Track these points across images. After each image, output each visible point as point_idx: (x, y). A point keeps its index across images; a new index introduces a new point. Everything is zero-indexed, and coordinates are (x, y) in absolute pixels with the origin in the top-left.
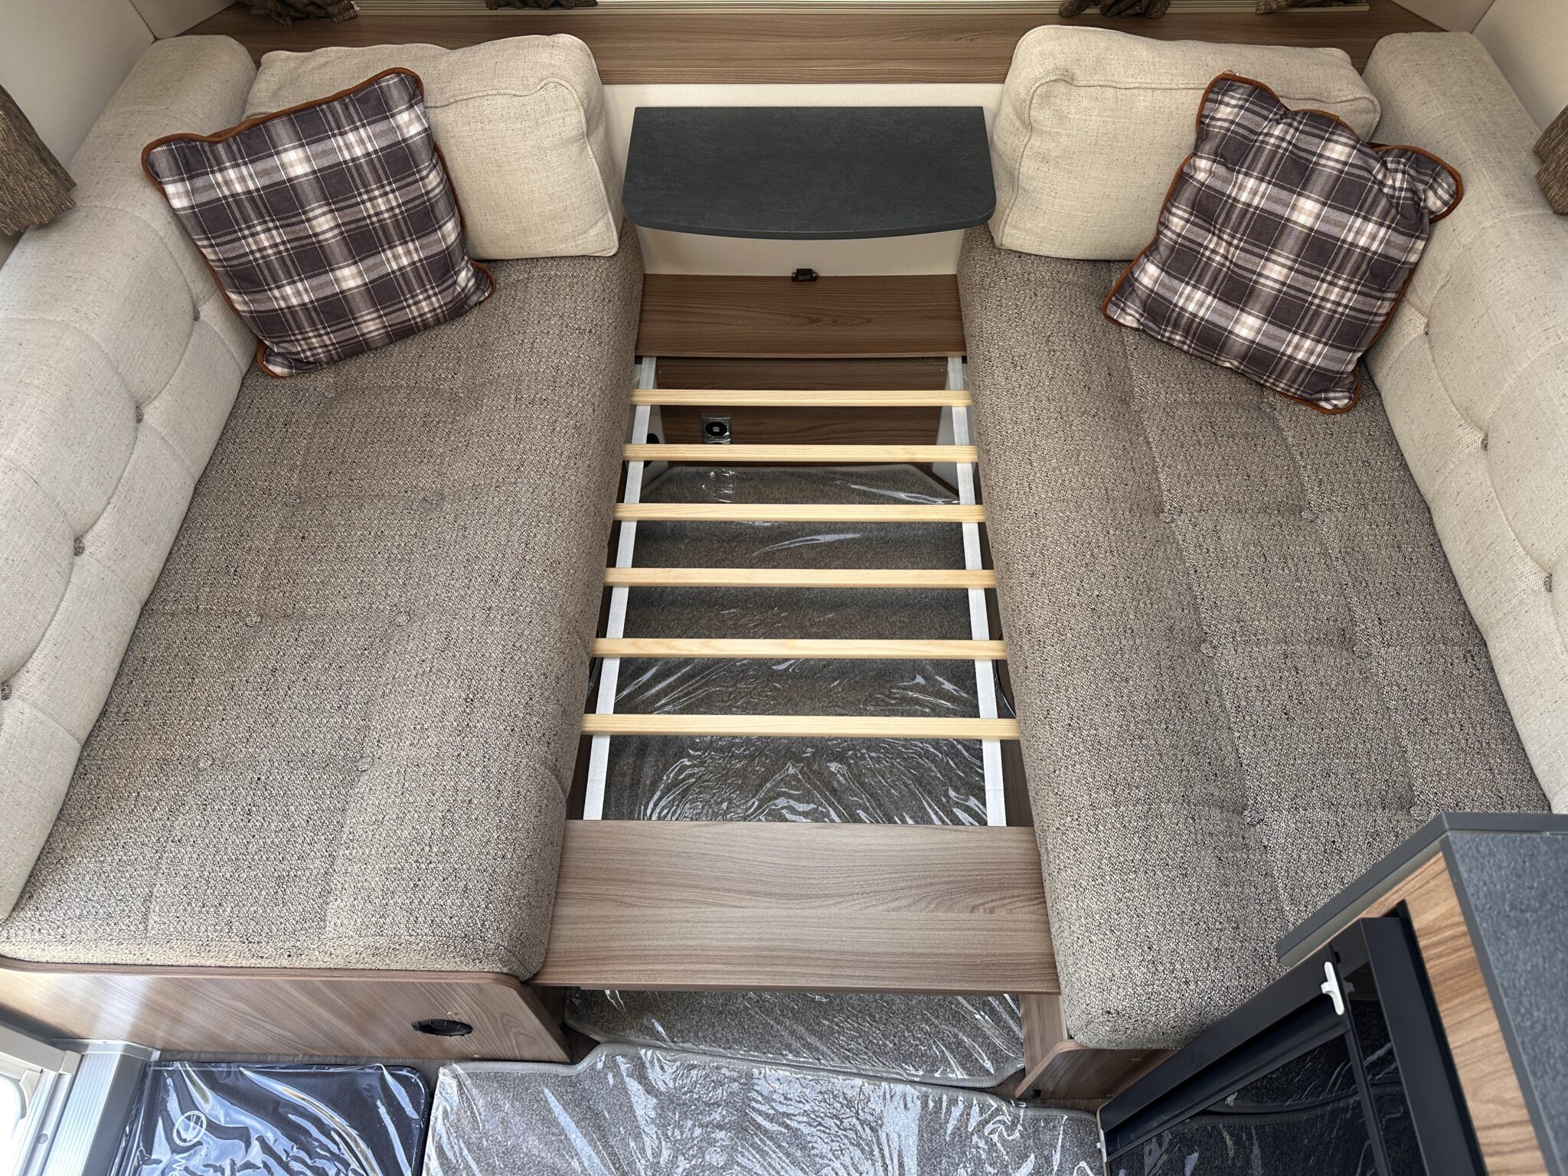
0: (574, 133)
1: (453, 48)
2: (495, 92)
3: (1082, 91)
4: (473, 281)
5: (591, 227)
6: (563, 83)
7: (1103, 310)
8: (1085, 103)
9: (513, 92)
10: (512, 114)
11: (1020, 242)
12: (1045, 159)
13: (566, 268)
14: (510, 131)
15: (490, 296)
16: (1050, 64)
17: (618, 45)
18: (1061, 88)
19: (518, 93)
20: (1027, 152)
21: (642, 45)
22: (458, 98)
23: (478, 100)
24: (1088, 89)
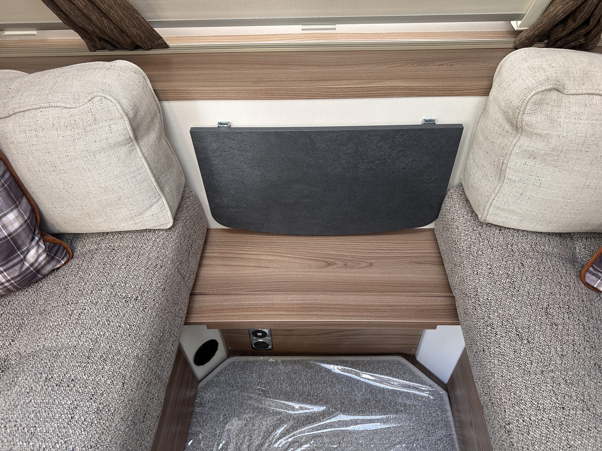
0: (121, 138)
1: (30, 73)
2: (47, 105)
3: (572, 99)
4: (44, 256)
5: (147, 209)
6: (108, 97)
7: (581, 277)
8: (574, 109)
9: (63, 105)
10: (62, 123)
11: (503, 220)
12: (532, 156)
13: (128, 241)
14: (61, 138)
15: (66, 263)
16: (541, 76)
17: (177, 73)
18: (554, 95)
19: (68, 106)
20: (516, 150)
21: (195, 72)
22: (16, 111)
23: (33, 111)
24: (577, 97)
